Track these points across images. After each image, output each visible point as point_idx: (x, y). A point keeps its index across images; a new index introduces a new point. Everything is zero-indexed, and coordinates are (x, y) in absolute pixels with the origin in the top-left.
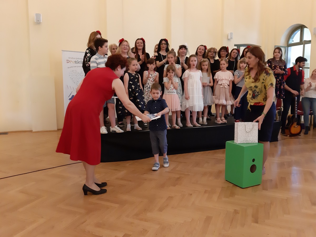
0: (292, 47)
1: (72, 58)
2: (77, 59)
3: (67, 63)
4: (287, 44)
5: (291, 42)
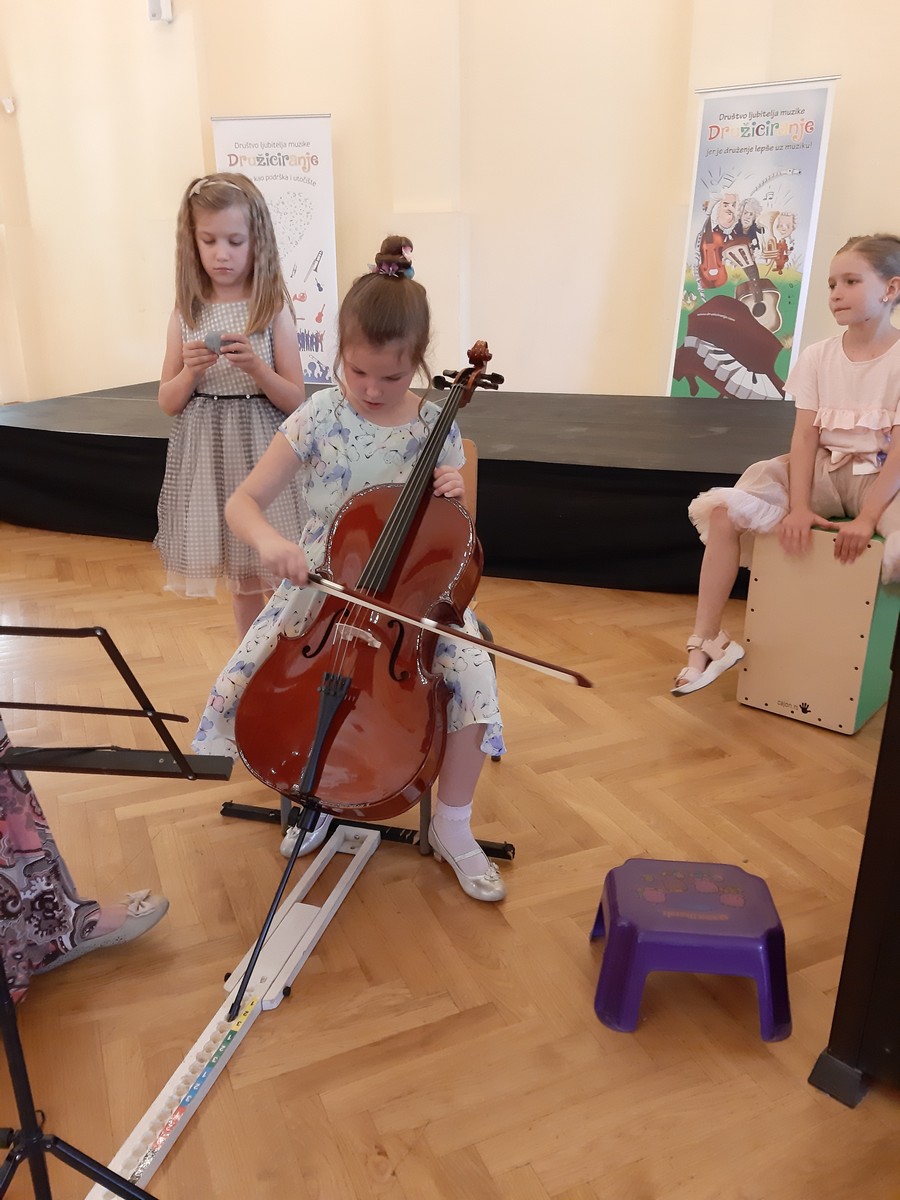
1: (248, 145)
2: (263, 146)
3: (231, 165)
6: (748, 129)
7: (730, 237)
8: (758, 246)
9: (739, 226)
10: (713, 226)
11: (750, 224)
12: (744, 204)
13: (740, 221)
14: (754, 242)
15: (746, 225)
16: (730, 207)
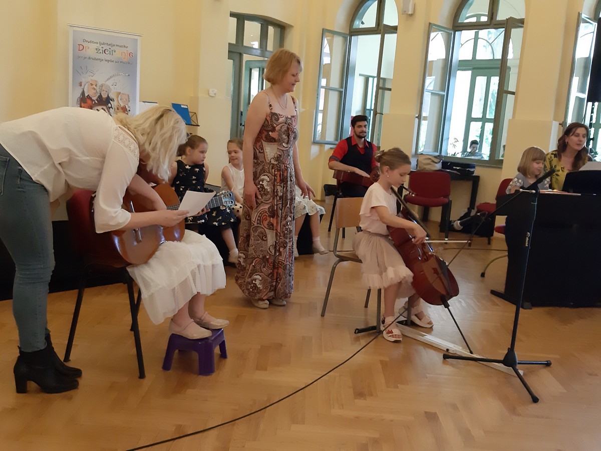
0: (359, 37)
4: (350, 30)
5: (359, 25)
6: (100, 49)
7: (96, 102)
8: (111, 107)
9: (100, 96)
10: (86, 95)
11: (106, 96)
12: (102, 86)
13: (100, 94)
14: (109, 105)
15: (104, 96)
16: (94, 86)
